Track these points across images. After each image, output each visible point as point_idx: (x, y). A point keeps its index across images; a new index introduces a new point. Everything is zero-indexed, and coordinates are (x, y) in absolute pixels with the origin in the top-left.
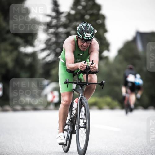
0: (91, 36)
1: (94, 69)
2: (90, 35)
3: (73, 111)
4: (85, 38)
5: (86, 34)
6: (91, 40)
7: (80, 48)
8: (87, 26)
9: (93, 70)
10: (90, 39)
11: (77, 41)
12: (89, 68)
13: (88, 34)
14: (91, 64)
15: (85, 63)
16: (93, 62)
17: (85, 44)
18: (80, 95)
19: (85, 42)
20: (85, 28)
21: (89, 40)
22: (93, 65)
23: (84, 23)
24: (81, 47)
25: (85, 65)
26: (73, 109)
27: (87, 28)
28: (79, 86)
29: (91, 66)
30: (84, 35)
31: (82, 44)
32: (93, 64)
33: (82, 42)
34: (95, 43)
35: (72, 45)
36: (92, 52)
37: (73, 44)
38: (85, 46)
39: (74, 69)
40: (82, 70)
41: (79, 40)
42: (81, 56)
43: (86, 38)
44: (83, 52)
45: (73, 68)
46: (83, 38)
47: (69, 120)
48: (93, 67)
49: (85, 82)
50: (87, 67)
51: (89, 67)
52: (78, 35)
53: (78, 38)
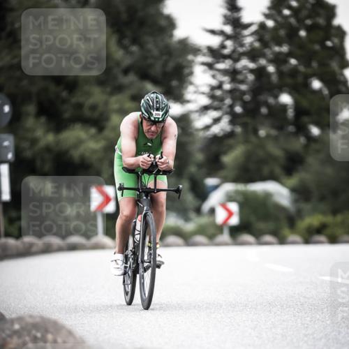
0: (162, 115)
1: (165, 166)
2: (161, 113)
3: (136, 236)
4: (152, 119)
5: (154, 113)
6: (164, 121)
7: (146, 134)
8: (157, 98)
9: (162, 167)
10: (160, 119)
11: (142, 122)
12: (157, 165)
13: (157, 112)
14: (160, 159)
15: (149, 156)
16: (161, 155)
17: (153, 128)
18: (145, 208)
19: (153, 125)
20: (153, 103)
21: (159, 122)
22: (162, 160)
23: (153, 93)
24: (148, 132)
25: (149, 159)
26: (137, 232)
27: (157, 102)
28: (144, 195)
29: (160, 161)
30: (151, 113)
31: (149, 127)
32: (162, 157)
33: (149, 124)
34: (170, 124)
35: (133, 128)
36: (165, 138)
37: (135, 126)
38: (153, 132)
39: (134, 167)
40: (144, 167)
41: (144, 121)
42: (149, 146)
43: (155, 118)
44: (151, 141)
45: (132, 165)
46: (149, 118)
47: (131, 251)
48: (163, 163)
49: (152, 187)
50: (152, 163)
51: (156, 163)
52: (143, 113)
53: (142, 118)
